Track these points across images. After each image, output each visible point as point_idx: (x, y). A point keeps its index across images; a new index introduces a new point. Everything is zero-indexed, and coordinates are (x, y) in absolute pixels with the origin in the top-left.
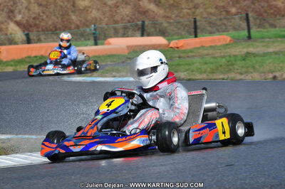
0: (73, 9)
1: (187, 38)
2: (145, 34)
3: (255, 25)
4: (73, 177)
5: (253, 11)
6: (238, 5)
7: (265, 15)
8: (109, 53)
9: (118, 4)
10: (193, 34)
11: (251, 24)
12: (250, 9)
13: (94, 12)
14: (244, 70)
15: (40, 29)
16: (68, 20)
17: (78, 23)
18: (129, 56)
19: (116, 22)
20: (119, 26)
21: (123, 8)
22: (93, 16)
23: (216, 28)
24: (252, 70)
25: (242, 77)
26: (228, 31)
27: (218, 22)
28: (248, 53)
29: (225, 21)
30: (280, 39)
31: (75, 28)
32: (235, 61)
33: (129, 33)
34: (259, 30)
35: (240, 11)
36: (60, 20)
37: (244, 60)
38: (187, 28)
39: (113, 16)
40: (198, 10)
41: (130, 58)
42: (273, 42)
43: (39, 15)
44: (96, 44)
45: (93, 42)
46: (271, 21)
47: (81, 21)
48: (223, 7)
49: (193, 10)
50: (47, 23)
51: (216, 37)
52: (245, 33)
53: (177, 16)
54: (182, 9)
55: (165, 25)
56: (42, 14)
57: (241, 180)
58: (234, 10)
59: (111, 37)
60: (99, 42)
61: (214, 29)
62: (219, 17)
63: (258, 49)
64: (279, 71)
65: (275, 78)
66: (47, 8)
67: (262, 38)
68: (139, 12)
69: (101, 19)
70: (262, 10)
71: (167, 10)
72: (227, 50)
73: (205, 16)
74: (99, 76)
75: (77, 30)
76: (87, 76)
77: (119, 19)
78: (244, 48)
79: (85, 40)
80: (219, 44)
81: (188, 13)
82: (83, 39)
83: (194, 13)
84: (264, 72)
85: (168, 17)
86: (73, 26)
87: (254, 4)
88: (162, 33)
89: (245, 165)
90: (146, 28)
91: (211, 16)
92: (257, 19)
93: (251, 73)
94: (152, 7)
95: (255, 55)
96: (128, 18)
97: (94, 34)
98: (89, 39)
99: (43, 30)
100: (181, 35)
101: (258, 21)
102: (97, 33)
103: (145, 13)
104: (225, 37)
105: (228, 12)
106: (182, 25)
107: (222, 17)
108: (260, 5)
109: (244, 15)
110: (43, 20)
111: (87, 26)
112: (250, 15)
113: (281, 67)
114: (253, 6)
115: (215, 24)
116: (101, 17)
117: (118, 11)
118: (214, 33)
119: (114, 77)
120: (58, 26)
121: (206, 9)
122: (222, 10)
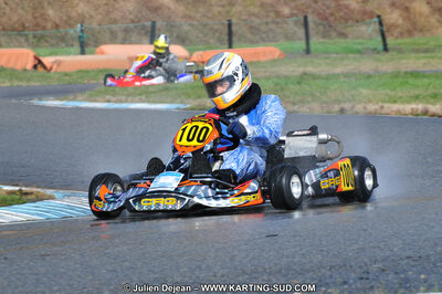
1: (217, 48)
3: (317, 33)
5: (313, 12)
6: (293, 4)
7: (331, 19)
8: (101, 67)
10: (227, 42)
11: (311, 32)
12: (310, 10)
13: (81, 5)
14: (298, 98)
16: (42, 15)
17: (58, 22)
19: (115, 21)
22: (80, 11)
23: (258, 35)
24: (310, 99)
25: (296, 108)
26: (277, 41)
27: (263, 28)
28: (305, 74)
29: (273, 26)
30: (351, 55)
31: (52, 28)
32: (286, 84)
33: (133, 39)
34: (322, 40)
35: (295, 12)
36: (30, 17)
37: (299, 83)
38: (217, 34)
39: (108, 13)
40: (234, 10)
42: (342, 59)
44: (83, 53)
45: (79, 49)
46: (340, 28)
47: (61, 18)
48: (272, 6)
49: (228, 8)
50: (10, 20)
51: (260, 48)
52: (302, 44)
53: (204, 16)
54: (212, 5)
55: (186, 28)
56: (3, 6)
58: (286, 11)
59: (106, 43)
60: (87, 49)
61: (258, 37)
62: (265, 20)
63: (320, 69)
64: (349, 101)
65: (342, 111)
67: (326, 52)
68: (149, 9)
69: (91, 17)
70: (328, 11)
71: (190, 6)
72: (276, 69)
73: (244, 17)
74: (85, 100)
75: (54, 31)
76: (69, 100)
77: (118, 18)
78: (299, 66)
79: (67, 46)
80: (263, 59)
81: (220, 13)
82: (63, 45)
83: (228, 12)
84: (327, 103)
85: (190, 17)
86: (49, 25)
87: (315, 2)
88: (182, 40)
89: (295, 236)
90: (157, 32)
91: (253, 18)
92: (320, 24)
93: (309, 102)
94: (167, 1)
95: (314, 77)
96: (132, 17)
97: (80, 37)
98: (72, 45)
99: (4, 29)
100: (209, 44)
101: (321, 28)
102: (85, 36)
103: (156, 9)
104: (272, 48)
105: (278, 14)
106: (211, 29)
107: (270, 20)
108: (324, 5)
109: (302, 18)
110: (5, 14)
111: (71, 26)
112: (310, 19)
113: (353, 96)
114: (314, 5)
115: (259, 29)
116: (93, 13)
117: (117, 6)
118: (258, 42)
119: (109, 101)
120: (27, 25)
121: (246, 6)
122: (270, 9)
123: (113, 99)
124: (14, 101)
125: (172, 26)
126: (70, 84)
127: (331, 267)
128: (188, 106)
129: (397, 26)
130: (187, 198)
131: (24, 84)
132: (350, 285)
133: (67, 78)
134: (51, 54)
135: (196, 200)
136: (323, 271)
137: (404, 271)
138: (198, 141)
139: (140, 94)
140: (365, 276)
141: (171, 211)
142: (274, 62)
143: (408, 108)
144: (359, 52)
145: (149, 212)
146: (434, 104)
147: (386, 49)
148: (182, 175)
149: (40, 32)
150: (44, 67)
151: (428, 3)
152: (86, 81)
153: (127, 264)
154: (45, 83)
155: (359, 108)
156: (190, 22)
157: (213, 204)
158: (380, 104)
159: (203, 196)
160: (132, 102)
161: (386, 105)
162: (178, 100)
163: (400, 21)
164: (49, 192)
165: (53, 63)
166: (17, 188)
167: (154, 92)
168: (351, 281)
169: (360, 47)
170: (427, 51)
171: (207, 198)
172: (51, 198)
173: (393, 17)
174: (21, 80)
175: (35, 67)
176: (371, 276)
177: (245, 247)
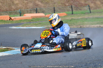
0: (13, 4)
2: (37, 12)
3: (75, 9)
4: (12, 61)
6: (69, 3)
7: (78, 6)
8: (25, 19)
9: (28, 2)
10: (54, 12)
11: (73, 9)
13: (20, 5)
14: (71, 24)
15: (1, 11)
16: (11, 7)
17: (15, 9)
18: (32, 20)
19: (28, 8)
20: (29, 10)
21: (30, 4)
22: (20, 6)
23: (61, 10)
24: (73, 24)
28: (72, 19)
29: (64, 8)
30: (83, 14)
32: (68, 21)
33: (32, 12)
34: (76, 11)
35: (69, 5)
36: (8, 8)
37: (70, 21)
38: (51, 10)
39: (26, 6)
41: (32, 21)
42: (81, 15)
43: (1, 6)
44: (21, 16)
46: (80, 8)
48: (64, 3)
50: (4, 9)
52: (71, 12)
53: (48, 6)
54: (50, 4)
55: (44, 9)
56: (2, 6)
57: (69, 61)
58: (67, 4)
59: (26, 13)
60: (21, 15)
62: (62, 7)
64: (82, 25)
65: (81, 27)
66: (4, 3)
67: (77, 14)
68: (35, 5)
69: (22, 8)
70: (77, 4)
71: (45, 4)
72: (65, 18)
73: (58, 6)
74: (21, 27)
75: (14, 11)
76: (18, 27)
77: (28, 7)
78: (71, 17)
79: (17, 14)
80: (62, 16)
81: (52, 5)
82: (16, 14)
83: (54, 5)
84: (77, 25)
85: (45, 7)
86: (13, 10)
87: (74, 2)
88: (43, 12)
90: (38, 10)
91: (60, 6)
94: (40, 3)
95: (74, 19)
96: (31, 7)
97: (20, 12)
98: (18, 14)
99: (2, 11)
100: (50, 13)
101: (75, 8)
102: (21, 12)
103: (37, 5)
104: (64, 13)
105: (65, 5)
106: (50, 9)
107: (63, 7)
109: (71, 6)
110: (2, 8)
111: (18, 10)
112: (73, 6)
113: (83, 23)
114: (74, 3)
116: (23, 7)
117: (28, 5)
118: (61, 12)
119: (27, 27)
120: (8, 10)
121: (58, 4)
122: (63, 4)
123: (28, 26)
124: (5, 27)
125: (41, 9)
126: (18, 23)
127: (79, 63)
128: (45, 27)
129: (93, 7)
130: (43, 50)
131: (7, 23)
132: (83, 67)
133: (17, 22)
134: (13, 16)
135: (45, 50)
136: (77, 64)
137: (95, 63)
138: (46, 35)
139: (34, 25)
140: (86, 65)
141: (39, 53)
142: (65, 16)
143: (96, 26)
144: (84, 13)
145: (34, 53)
146: (102, 25)
147: (90, 12)
148: (42, 44)
149: (10, 11)
150: (12, 19)
151: (100, 2)
152: (21, 22)
153: (31, 64)
154: (12, 23)
155: (85, 26)
156: (45, 8)
157: (49, 50)
158: (90, 25)
159: (47, 49)
160: (32, 27)
161: (91, 25)
162: (43, 26)
163: (94, 6)
164: (14, 48)
165: (14, 18)
166: (6, 48)
167: (37, 24)
168: (83, 66)
169: (84, 12)
170: (100, 13)
171: (48, 49)
172: (14, 49)
173: (92, 5)
174: (7, 22)
175: (10, 19)
176: (88, 65)
177: (59, 59)
